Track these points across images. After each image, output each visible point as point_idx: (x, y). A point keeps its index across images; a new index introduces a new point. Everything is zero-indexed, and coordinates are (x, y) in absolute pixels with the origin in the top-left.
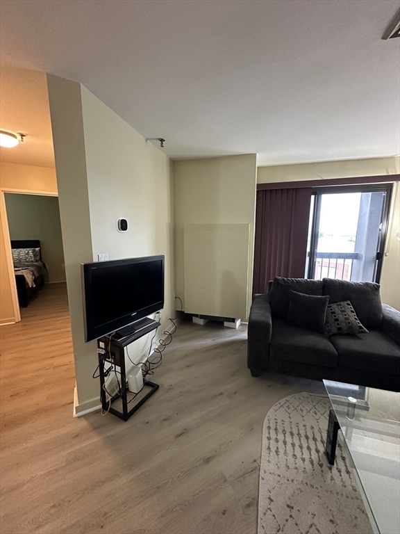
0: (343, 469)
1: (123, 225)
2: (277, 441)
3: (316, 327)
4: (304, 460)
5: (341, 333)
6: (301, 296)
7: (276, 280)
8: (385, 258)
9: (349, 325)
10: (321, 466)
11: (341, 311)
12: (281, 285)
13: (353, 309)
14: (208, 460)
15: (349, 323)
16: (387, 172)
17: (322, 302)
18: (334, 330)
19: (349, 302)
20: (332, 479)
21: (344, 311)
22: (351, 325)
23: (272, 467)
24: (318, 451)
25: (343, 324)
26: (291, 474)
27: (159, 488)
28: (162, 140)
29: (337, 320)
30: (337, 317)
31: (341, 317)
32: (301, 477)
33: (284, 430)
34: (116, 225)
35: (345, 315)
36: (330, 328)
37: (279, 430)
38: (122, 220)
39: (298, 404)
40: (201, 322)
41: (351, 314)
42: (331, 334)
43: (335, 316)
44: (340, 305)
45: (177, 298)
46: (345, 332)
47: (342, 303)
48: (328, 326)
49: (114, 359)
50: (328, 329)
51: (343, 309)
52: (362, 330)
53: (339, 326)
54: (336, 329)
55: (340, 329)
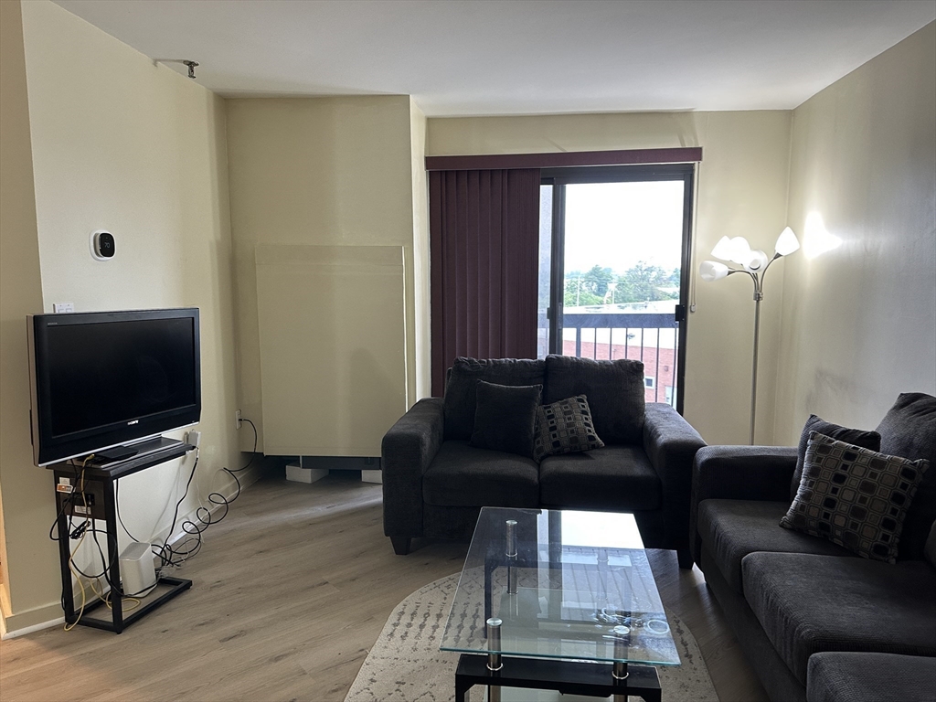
1: (106, 246)
2: (409, 626)
3: (518, 446)
5: (559, 452)
6: (494, 388)
7: (458, 362)
8: (690, 316)
9: (571, 436)
11: (565, 413)
12: (464, 370)
13: (587, 409)
14: (277, 658)
15: (572, 432)
16: (682, 142)
17: (529, 397)
18: (548, 447)
19: (584, 397)
21: (570, 412)
22: (574, 435)
25: (563, 435)
28: (191, 65)
29: (554, 428)
30: (555, 424)
31: (561, 423)
33: (427, 614)
34: (89, 246)
35: (570, 418)
36: (541, 445)
37: (418, 614)
38: (103, 236)
40: (305, 475)
41: (579, 416)
42: (542, 454)
43: (552, 422)
44: (566, 402)
45: (244, 419)
46: (566, 450)
47: (570, 399)
48: (538, 442)
49: (92, 506)
50: (537, 446)
51: (569, 409)
52: (593, 443)
53: (555, 440)
54: (551, 445)
55: (556, 444)
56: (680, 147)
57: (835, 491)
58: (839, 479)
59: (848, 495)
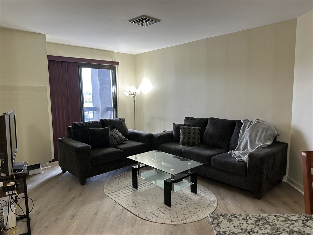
0: (141, 187)
2: (116, 194)
3: (107, 145)
4: (129, 193)
5: (119, 143)
8: (118, 107)
9: (121, 139)
10: (134, 190)
11: (115, 134)
12: (79, 126)
13: (119, 132)
14: (96, 214)
16: (112, 59)
17: (107, 131)
18: (116, 143)
19: (116, 129)
20: (139, 191)
22: (121, 138)
23: (121, 200)
24: (131, 189)
25: (118, 139)
26: (128, 197)
27: (86, 231)
30: (115, 137)
31: (116, 136)
32: (131, 196)
33: (115, 191)
35: (117, 135)
37: (113, 192)
39: (113, 182)
41: (119, 134)
42: (115, 145)
43: (114, 137)
44: (113, 131)
47: (114, 130)
48: (112, 143)
50: (112, 144)
51: (116, 132)
52: (125, 140)
53: (117, 141)
54: (116, 142)
55: (117, 142)
56: (112, 61)
57: (189, 135)
58: (189, 133)
59: (192, 135)
